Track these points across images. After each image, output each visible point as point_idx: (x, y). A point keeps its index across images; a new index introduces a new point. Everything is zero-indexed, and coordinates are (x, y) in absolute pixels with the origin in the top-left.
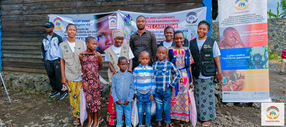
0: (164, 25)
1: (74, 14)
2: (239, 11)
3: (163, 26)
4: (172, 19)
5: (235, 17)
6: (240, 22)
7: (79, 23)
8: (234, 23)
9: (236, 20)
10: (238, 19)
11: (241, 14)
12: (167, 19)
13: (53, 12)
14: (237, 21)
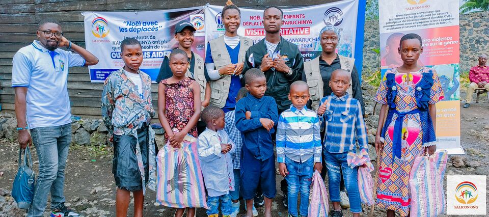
0: (287, 30)
1: (128, 10)
2: (414, 6)
3: (285, 31)
4: (299, 19)
5: (407, 15)
6: (414, 25)
7: (139, 27)
8: (405, 26)
9: (408, 21)
10: (411, 19)
11: (415, 11)
12: (292, 19)
13: (90, 7)
14: (410, 22)
